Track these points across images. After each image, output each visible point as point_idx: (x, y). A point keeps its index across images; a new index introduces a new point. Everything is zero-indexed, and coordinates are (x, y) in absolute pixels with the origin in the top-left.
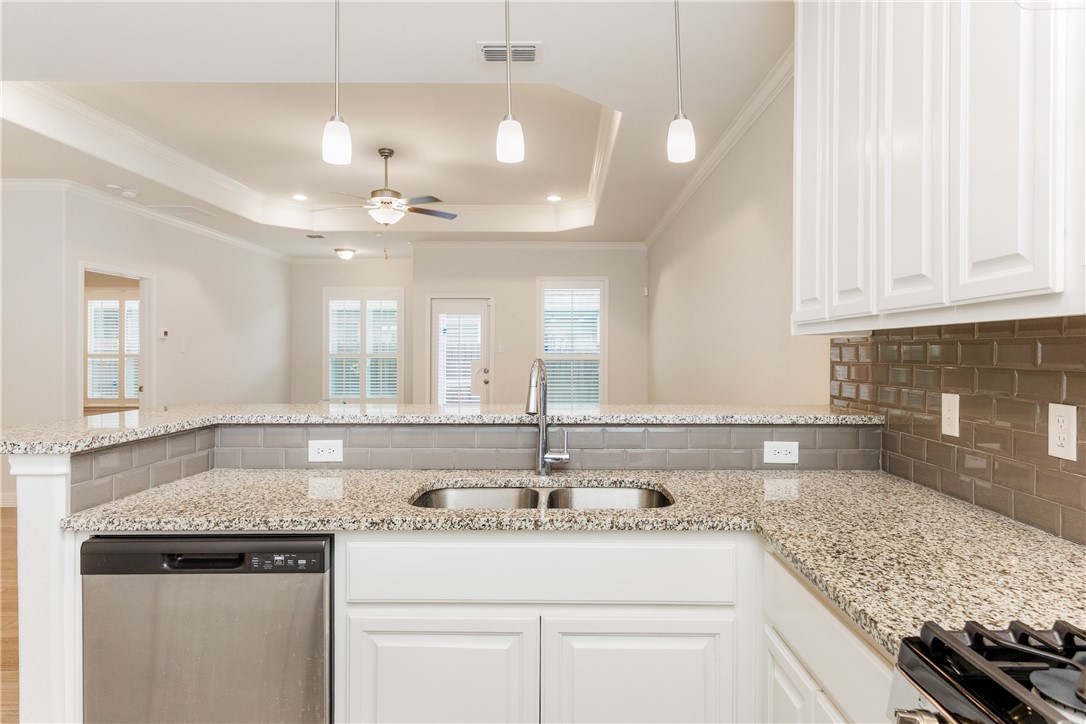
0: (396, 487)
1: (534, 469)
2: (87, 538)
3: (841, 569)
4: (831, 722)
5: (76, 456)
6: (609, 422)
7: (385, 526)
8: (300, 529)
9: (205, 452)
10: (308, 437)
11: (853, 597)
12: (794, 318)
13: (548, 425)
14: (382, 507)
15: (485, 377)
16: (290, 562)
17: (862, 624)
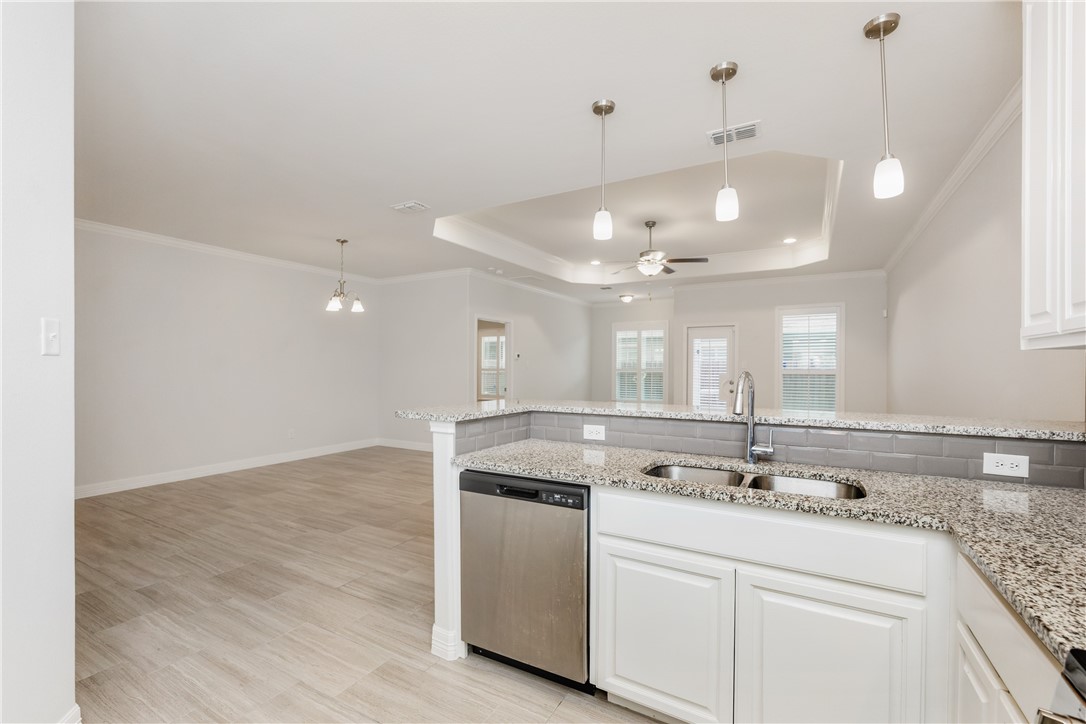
0: (635, 460)
1: (743, 458)
2: (463, 470)
3: (1032, 578)
4: (1011, 721)
5: (458, 423)
6: (812, 424)
7: (622, 485)
8: (569, 480)
9: (524, 428)
10: (584, 423)
11: (1031, 604)
12: (1023, 333)
13: (756, 424)
14: (622, 472)
15: (731, 387)
16: (564, 500)
17: (1035, 628)
